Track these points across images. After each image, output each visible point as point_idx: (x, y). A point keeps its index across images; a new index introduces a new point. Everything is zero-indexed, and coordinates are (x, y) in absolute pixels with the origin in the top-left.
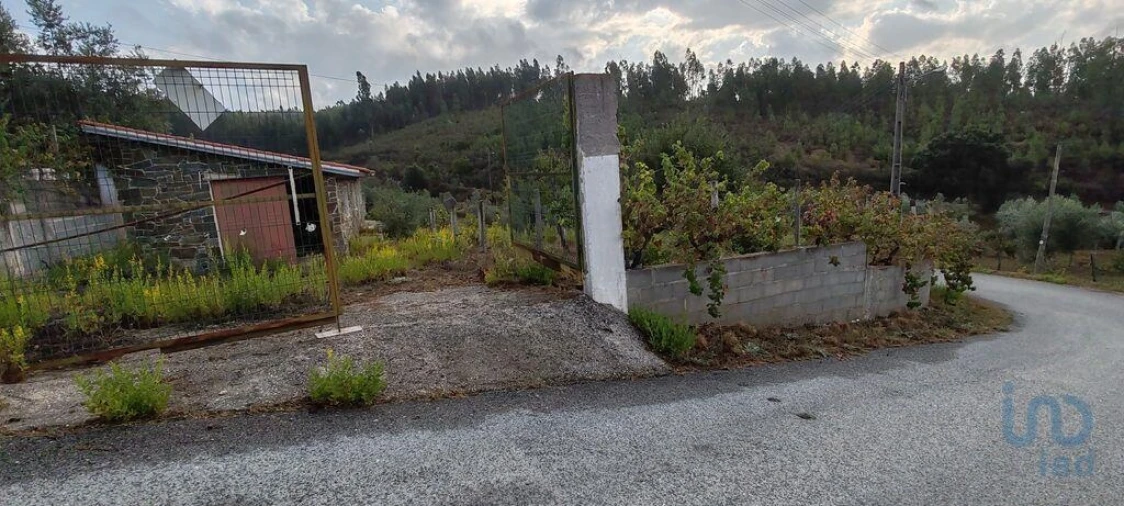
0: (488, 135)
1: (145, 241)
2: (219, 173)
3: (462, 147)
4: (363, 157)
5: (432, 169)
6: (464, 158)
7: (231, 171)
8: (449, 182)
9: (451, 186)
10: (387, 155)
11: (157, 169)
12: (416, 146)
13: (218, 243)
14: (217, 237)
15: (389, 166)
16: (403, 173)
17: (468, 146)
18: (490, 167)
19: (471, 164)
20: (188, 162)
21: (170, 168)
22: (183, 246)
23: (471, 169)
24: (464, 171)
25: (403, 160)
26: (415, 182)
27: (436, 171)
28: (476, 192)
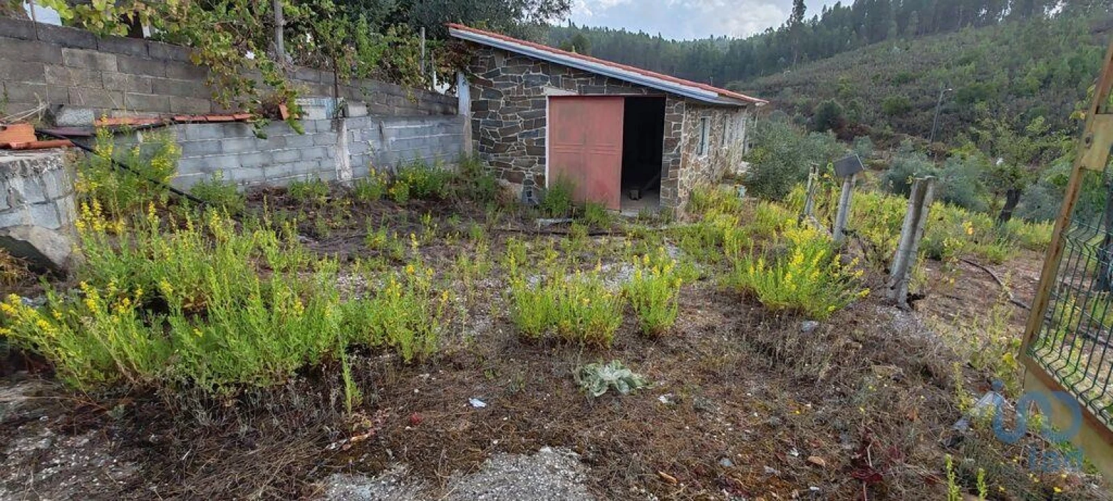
0: (948, 67)
1: (485, 158)
2: (558, 86)
3: (904, 80)
4: (777, 89)
5: (853, 106)
6: (902, 95)
7: (569, 86)
8: (872, 126)
9: (873, 130)
10: (802, 87)
11: (505, 78)
12: (841, 78)
13: (544, 171)
14: (545, 163)
15: (802, 100)
16: (816, 109)
17: (913, 79)
18: (938, 109)
19: (910, 104)
20: (531, 73)
21: (514, 79)
22: (514, 169)
23: (909, 109)
24: (898, 112)
25: (820, 94)
26: (828, 121)
27: (858, 110)
28: (908, 141)
